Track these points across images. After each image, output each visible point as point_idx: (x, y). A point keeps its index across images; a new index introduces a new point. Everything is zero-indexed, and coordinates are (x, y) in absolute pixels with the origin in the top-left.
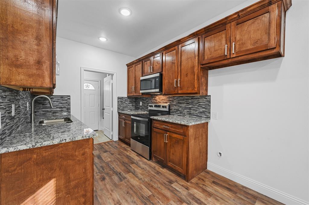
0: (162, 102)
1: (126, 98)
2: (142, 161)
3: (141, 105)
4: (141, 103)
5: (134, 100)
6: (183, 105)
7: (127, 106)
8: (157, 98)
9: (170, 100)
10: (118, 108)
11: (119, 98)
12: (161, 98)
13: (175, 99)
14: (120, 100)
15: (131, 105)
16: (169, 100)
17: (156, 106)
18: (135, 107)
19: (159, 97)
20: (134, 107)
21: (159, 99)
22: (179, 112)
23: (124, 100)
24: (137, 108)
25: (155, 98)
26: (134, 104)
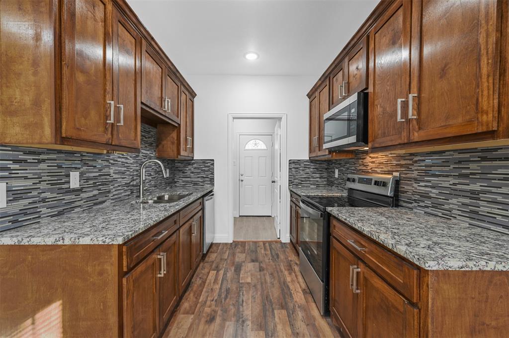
0: (378, 170)
1: (307, 161)
2: (305, 310)
3: (337, 176)
4: (337, 171)
5: (325, 166)
6: (447, 182)
7: (308, 178)
8: (368, 159)
9: (401, 166)
10: (290, 182)
11: (291, 162)
12: (378, 161)
13: (416, 162)
14: (293, 165)
15: (318, 175)
16: (397, 165)
17: (361, 181)
18: (328, 181)
19: (373, 158)
20: (326, 179)
21: (373, 162)
22: (428, 202)
23: (302, 165)
24: (330, 183)
25: (364, 161)
26: (325, 175)
